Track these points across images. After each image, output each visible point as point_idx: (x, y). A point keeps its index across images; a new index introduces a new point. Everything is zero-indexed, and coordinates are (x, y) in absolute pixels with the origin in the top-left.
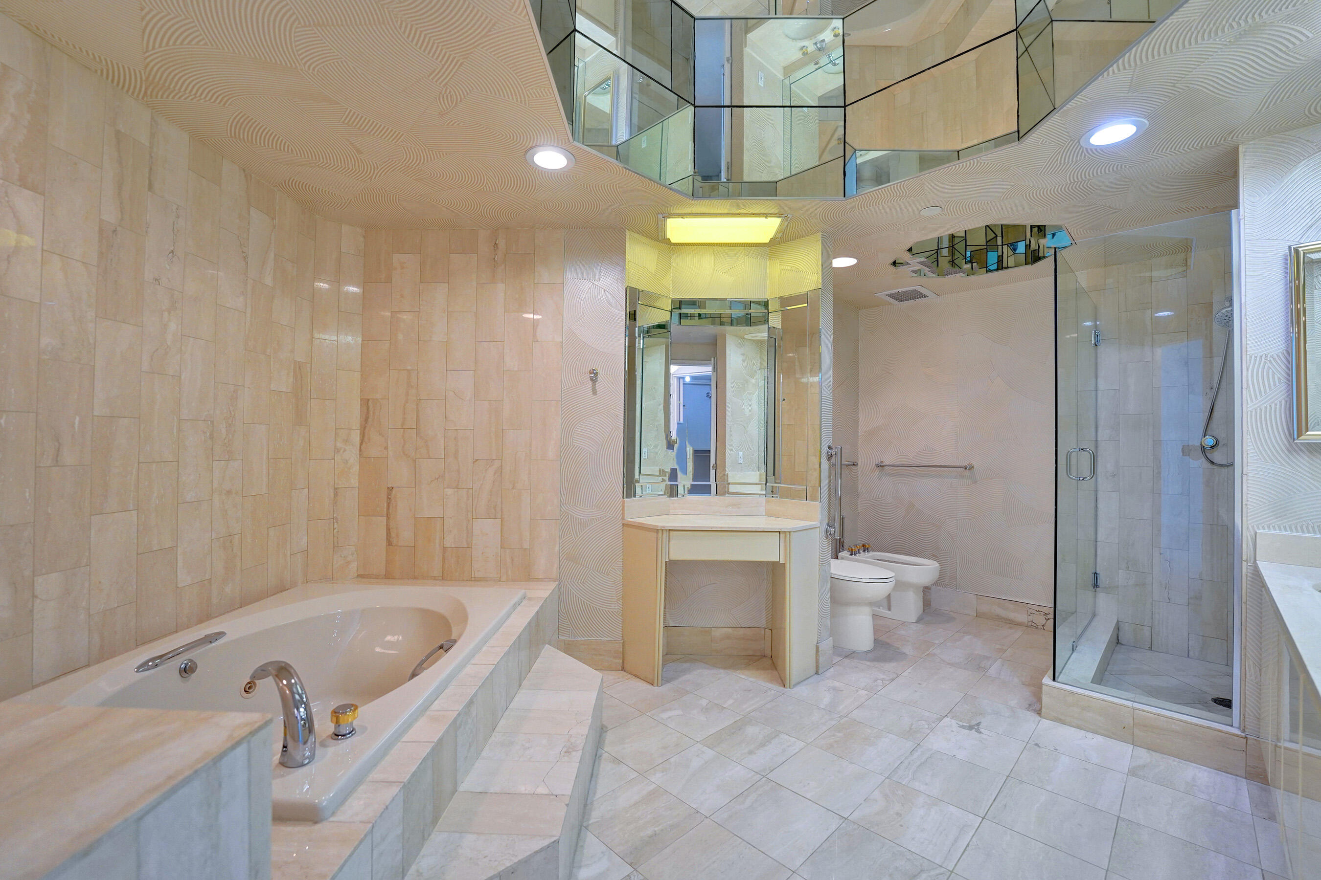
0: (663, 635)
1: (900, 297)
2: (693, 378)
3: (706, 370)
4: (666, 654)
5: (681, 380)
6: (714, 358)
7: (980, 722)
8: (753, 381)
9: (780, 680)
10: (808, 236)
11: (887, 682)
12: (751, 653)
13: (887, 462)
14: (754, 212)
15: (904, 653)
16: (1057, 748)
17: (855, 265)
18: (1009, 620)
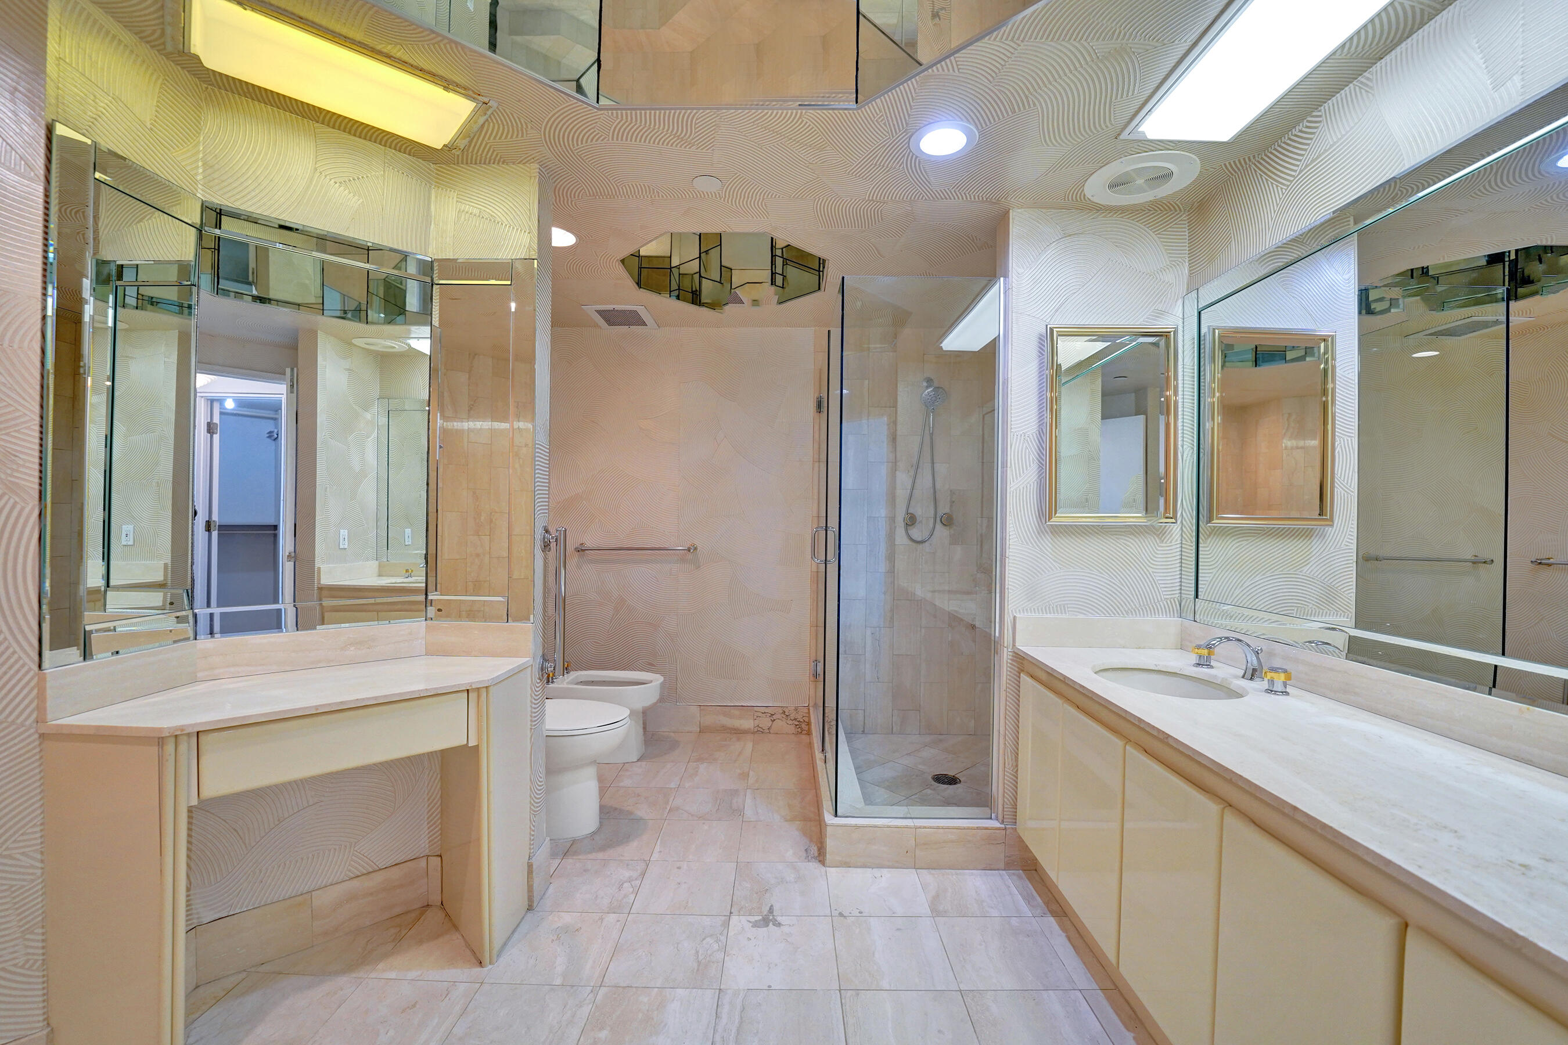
0: (187, 949)
1: (612, 318)
2: (241, 403)
3: (276, 390)
4: (194, 989)
5: (216, 406)
6: (292, 370)
7: (772, 906)
8: (368, 416)
9: (468, 952)
10: (514, 163)
11: (638, 882)
12: (398, 910)
13: (589, 544)
14: (422, 64)
15: (641, 819)
16: (862, 911)
17: (572, 247)
18: (735, 729)
